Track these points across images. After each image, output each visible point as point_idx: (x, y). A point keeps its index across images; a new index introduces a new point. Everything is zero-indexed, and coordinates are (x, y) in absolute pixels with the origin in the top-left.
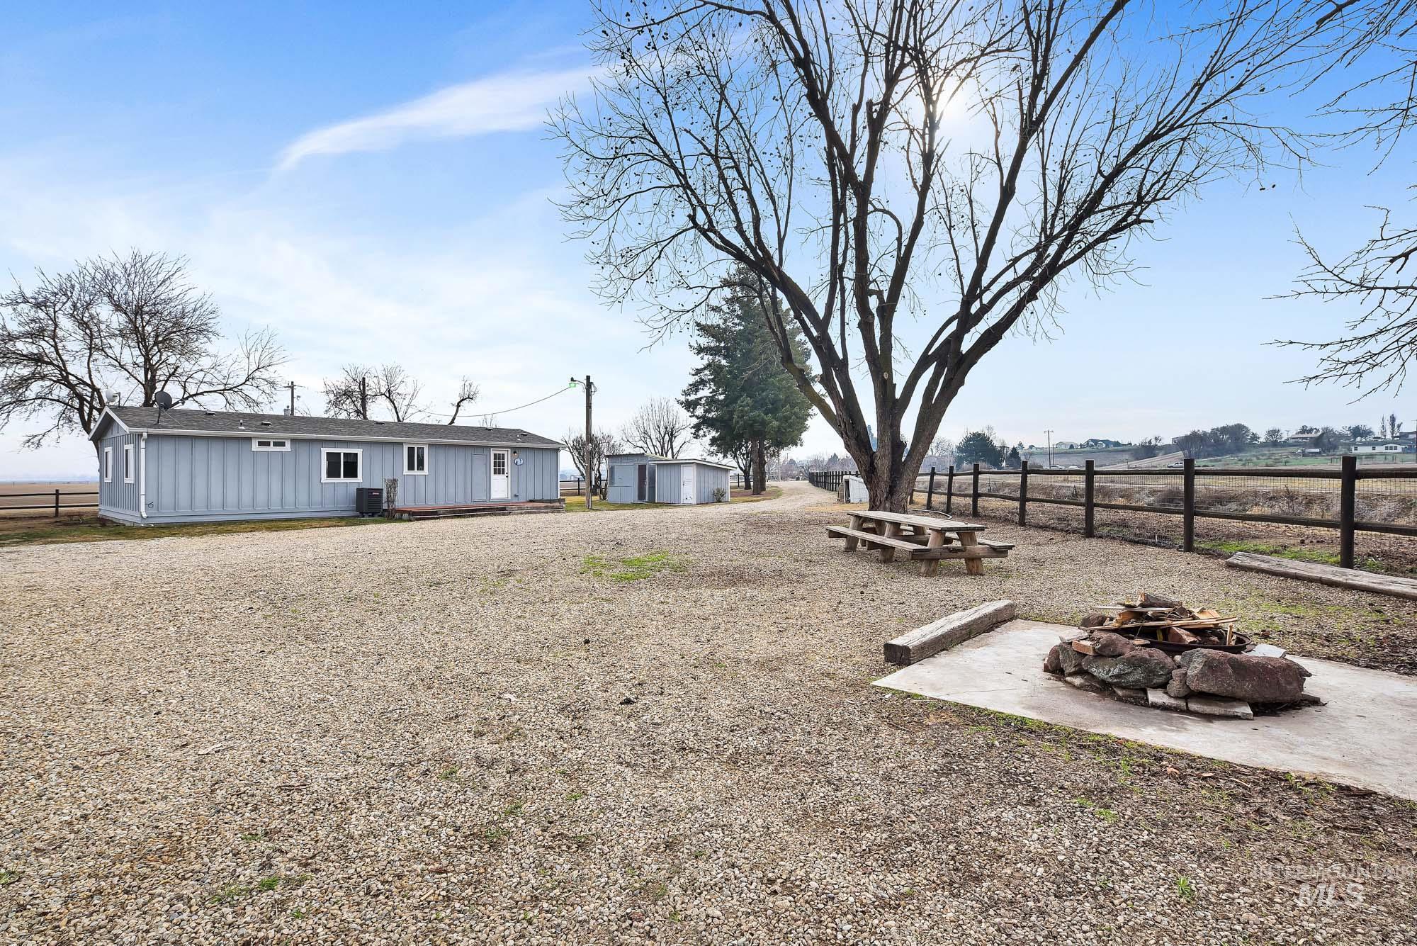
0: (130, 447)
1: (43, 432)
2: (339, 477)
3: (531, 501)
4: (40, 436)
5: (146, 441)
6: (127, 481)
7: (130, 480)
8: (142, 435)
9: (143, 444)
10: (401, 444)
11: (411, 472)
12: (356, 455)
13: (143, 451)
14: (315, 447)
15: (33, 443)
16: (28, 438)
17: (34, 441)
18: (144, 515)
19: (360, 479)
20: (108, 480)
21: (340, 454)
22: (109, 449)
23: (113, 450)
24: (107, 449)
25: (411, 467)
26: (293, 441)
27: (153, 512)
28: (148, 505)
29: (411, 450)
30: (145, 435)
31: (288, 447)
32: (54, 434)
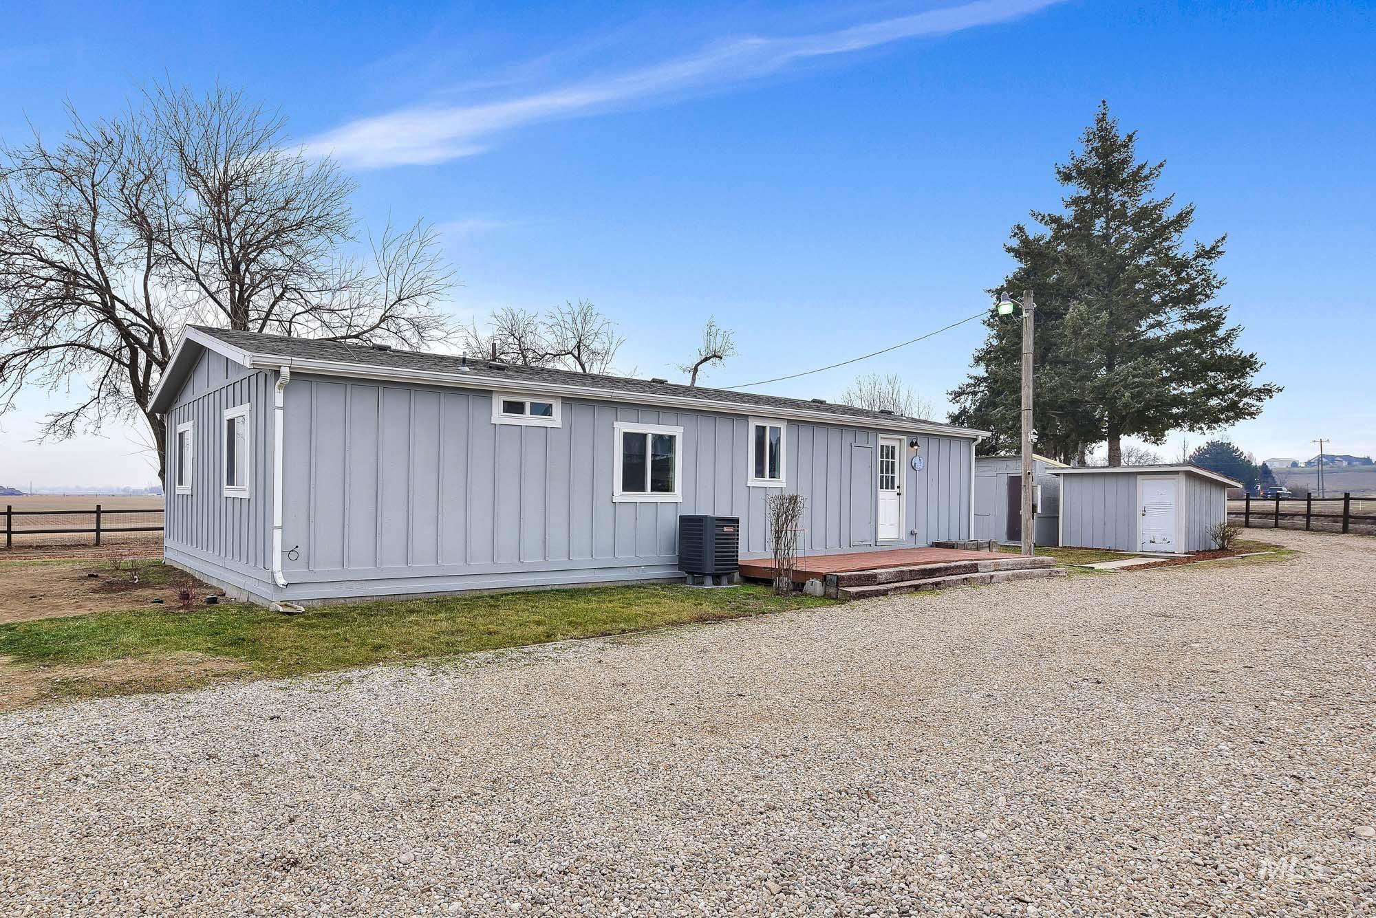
0: (240, 411)
1: (75, 408)
2: (643, 489)
3: (938, 545)
4: (71, 416)
5: (286, 388)
6: (229, 492)
7: (242, 490)
8: (277, 373)
9: (279, 398)
10: (745, 417)
11: (760, 482)
12: (672, 438)
13: (279, 414)
14: (604, 416)
15: (61, 426)
16: (53, 419)
17: (63, 424)
18: (281, 581)
19: (677, 495)
20: (185, 490)
21: (645, 436)
22: (186, 427)
23: (196, 427)
24: (181, 428)
25: (760, 472)
26: (567, 400)
27: (299, 572)
28: (290, 553)
29: (761, 431)
30: (285, 371)
31: (556, 419)
32: (92, 412)
